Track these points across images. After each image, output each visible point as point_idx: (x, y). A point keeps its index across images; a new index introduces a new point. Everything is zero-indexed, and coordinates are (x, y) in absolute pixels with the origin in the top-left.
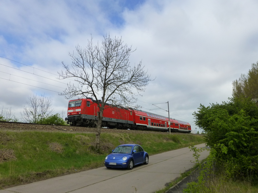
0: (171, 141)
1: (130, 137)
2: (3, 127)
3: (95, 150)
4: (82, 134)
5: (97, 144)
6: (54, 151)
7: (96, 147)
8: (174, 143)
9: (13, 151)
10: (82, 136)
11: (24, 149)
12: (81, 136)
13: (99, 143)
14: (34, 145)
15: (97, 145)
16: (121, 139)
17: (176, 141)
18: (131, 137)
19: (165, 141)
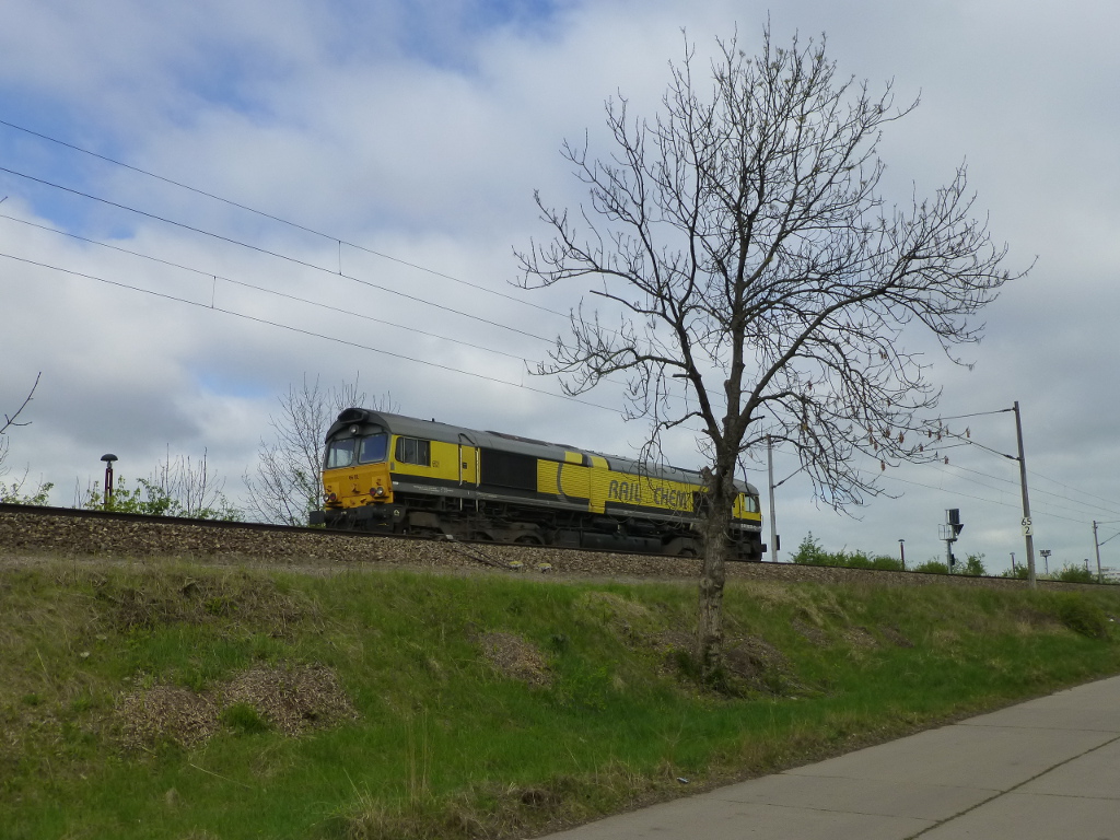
0: (1057, 630)
1: (841, 604)
2: (235, 549)
3: (699, 672)
4: (611, 589)
5: (711, 640)
6: (513, 676)
7: (706, 657)
8: (1076, 637)
9: (331, 675)
10: (614, 596)
11: (379, 667)
12: (609, 600)
13: (717, 634)
14: (412, 644)
15: (709, 648)
16: (805, 615)
17: (1086, 629)
18: (849, 603)
19: (1024, 628)
